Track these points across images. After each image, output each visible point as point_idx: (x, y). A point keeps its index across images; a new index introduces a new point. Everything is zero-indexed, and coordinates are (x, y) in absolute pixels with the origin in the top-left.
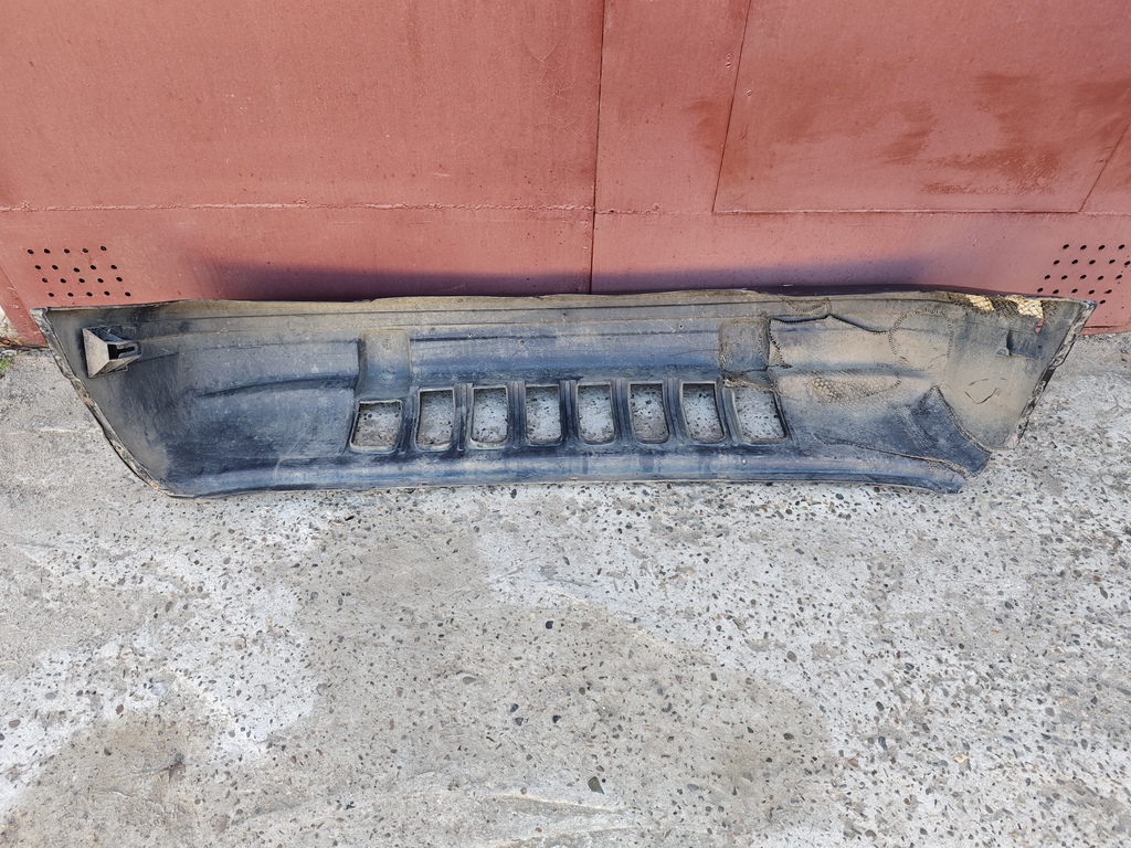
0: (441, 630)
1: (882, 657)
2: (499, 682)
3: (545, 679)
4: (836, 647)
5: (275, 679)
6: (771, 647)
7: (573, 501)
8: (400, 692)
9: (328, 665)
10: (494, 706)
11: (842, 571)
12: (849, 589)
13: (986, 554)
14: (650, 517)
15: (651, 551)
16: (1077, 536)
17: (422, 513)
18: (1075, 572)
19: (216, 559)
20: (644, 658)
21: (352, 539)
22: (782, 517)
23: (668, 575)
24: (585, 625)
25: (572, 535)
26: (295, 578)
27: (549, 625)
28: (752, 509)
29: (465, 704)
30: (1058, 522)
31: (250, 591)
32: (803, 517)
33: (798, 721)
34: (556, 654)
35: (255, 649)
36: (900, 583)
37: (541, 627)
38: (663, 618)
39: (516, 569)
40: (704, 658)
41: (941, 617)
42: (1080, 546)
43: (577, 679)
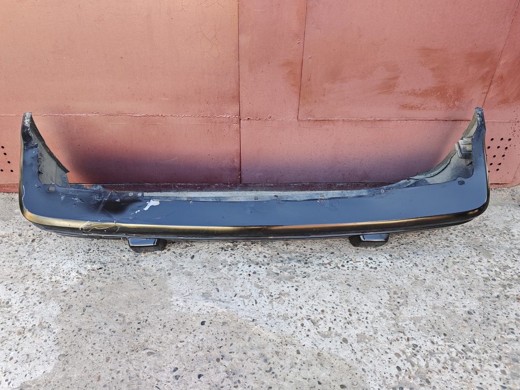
0: (139, 326)
1: (398, 340)
2: (168, 354)
3: (197, 353)
4: (371, 335)
5: (35, 351)
6: (333, 335)
7: (225, 261)
8: (107, 360)
9: (69, 344)
10: (163, 368)
11: (374, 295)
12: (378, 304)
13: (454, 287)
14: (266, 268)
15: (266, 285)
16: (503, 278)
17: (140, 266)
18: (505, 295)
19: (22, 287)
20: (256, 341)
21: (99, 279)
22: (339, 268)
23: (274, 297)
24: (224, 323)
25: (222, 277)
26: (62, 298)
27: (203, 323)
28: (323, 264)
29: (146, 367)
30: (492, 271)
31: (35, 304)
32: (351, 268)
33: (349, 377)
34: (205, 339)
35: (29, 335)
36: (407, 301)
37: (198, 324)
38: (270, 319)
39: (188, 294)
40: (293, 342)
41: (431, 319)
42: (506, 283)
43: (216, 353)
